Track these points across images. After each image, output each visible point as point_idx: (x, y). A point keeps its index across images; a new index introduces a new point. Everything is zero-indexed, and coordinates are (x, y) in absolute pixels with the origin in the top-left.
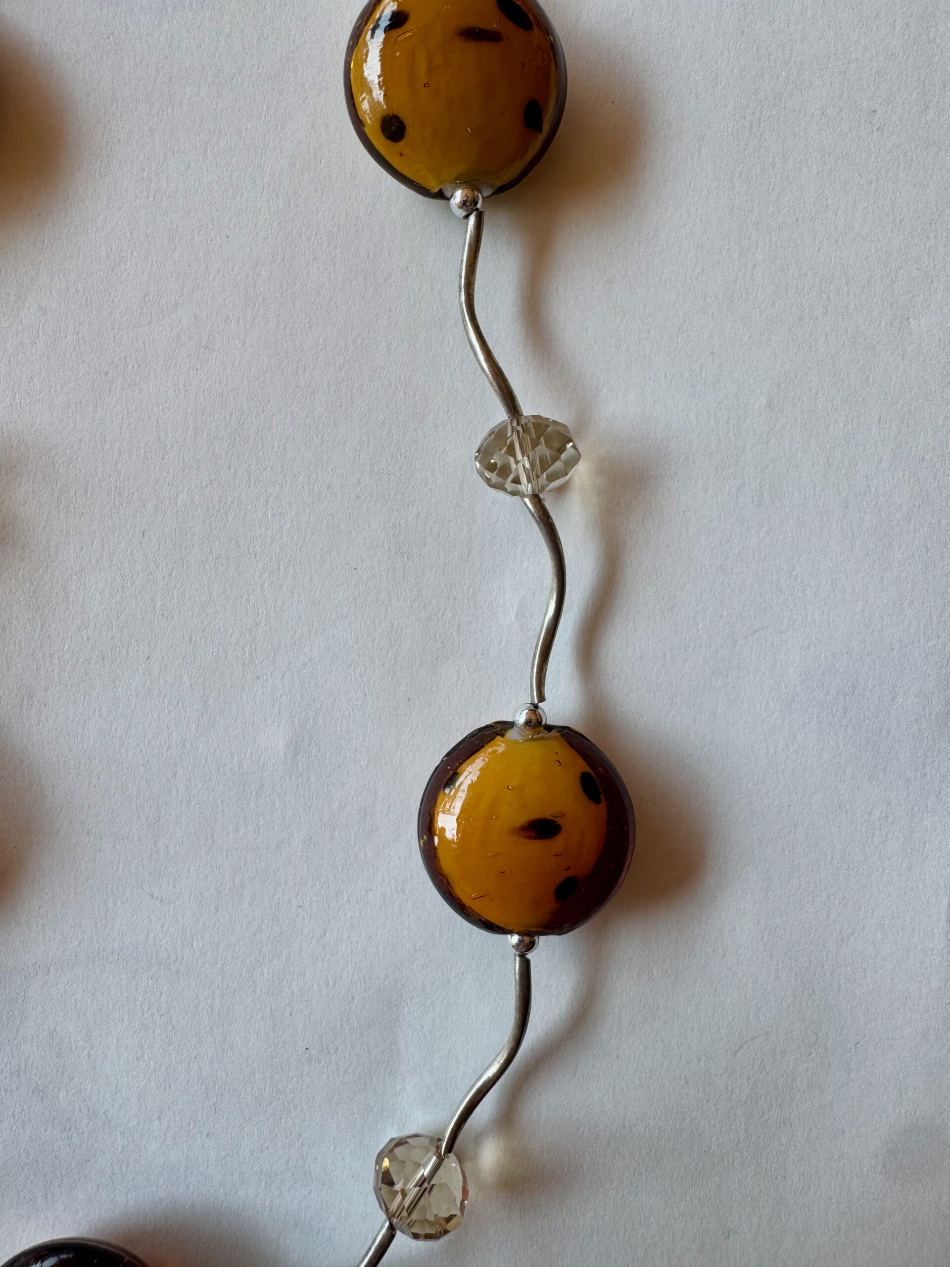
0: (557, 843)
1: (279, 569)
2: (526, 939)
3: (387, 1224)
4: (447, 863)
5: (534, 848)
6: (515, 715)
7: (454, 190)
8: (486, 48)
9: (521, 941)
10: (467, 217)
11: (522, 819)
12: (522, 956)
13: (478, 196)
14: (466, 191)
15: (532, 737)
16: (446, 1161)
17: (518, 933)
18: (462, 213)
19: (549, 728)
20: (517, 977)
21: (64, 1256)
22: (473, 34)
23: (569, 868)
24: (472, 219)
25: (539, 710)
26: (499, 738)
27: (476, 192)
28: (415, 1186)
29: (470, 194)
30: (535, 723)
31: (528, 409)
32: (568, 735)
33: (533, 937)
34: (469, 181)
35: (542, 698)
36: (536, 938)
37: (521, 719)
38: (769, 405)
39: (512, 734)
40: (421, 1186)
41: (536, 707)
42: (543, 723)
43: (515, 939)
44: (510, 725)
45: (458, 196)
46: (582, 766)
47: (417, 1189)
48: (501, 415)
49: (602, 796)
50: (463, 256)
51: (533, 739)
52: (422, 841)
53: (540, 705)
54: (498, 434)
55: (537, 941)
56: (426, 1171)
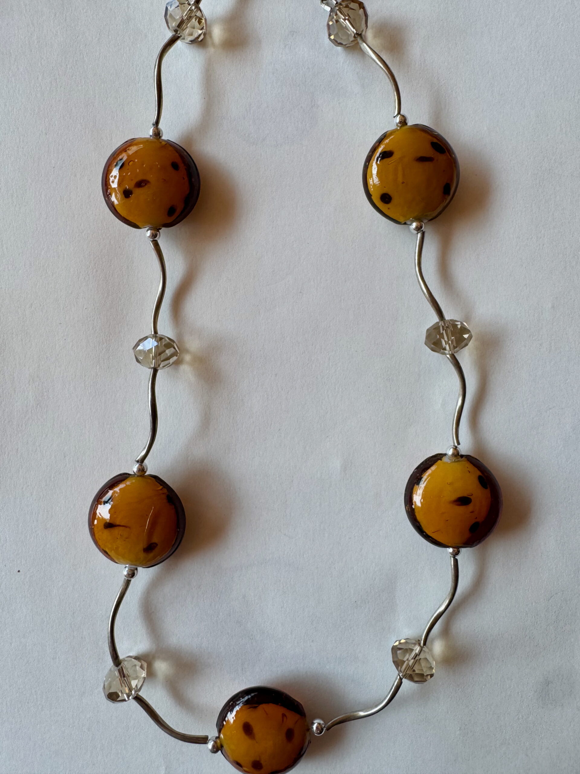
0: (470, 507)
1: (335, 389)
2: (456, 549)
3: (399, 677)
4: (419, 517)
5: (461, 509)
6: (446, 451)
7: (412, 222)
8: (427, 164)
9: (454, 551)
10: (418, 233)
11: (454, 497)
12: (454, 557)
13: (422, 224)
14: (417, 223)
15: (455, 460)
16: (423, 649)
17: (453, 547)
18: (416, 232)
19: (462, 456)
20: (453, 566)
21: (252, 694)
22: (422, 159)
23: (476, 518)
24: (419, 235)
25: (457, 448)
26: (439, 461)
27: (421, 223)
28: (412, 659)
29: (419, 224)
30: (457, 455)
31: (447, 317)
32: (470, 459)
33: (459, 548)
34: (418, 219)
35: (459, 443)
36: (460, 549)
37: (450, 452)
38: (553, 307)
39: (445, 459)
40: (414, 659)
41: (456, 447)
42: (460, 454)
43: (451, 550)
44: (445, 455)
45: (414, 225)
46: (478, 473)
47: (413, 660)
48: (434, 319)
49: (488, 486)
50: (416, 250)
51: (455, 462)
52: (407, 507)
53: (458, 446)
54: (435, 328)
55: (460, 551)
56: (417, 652)
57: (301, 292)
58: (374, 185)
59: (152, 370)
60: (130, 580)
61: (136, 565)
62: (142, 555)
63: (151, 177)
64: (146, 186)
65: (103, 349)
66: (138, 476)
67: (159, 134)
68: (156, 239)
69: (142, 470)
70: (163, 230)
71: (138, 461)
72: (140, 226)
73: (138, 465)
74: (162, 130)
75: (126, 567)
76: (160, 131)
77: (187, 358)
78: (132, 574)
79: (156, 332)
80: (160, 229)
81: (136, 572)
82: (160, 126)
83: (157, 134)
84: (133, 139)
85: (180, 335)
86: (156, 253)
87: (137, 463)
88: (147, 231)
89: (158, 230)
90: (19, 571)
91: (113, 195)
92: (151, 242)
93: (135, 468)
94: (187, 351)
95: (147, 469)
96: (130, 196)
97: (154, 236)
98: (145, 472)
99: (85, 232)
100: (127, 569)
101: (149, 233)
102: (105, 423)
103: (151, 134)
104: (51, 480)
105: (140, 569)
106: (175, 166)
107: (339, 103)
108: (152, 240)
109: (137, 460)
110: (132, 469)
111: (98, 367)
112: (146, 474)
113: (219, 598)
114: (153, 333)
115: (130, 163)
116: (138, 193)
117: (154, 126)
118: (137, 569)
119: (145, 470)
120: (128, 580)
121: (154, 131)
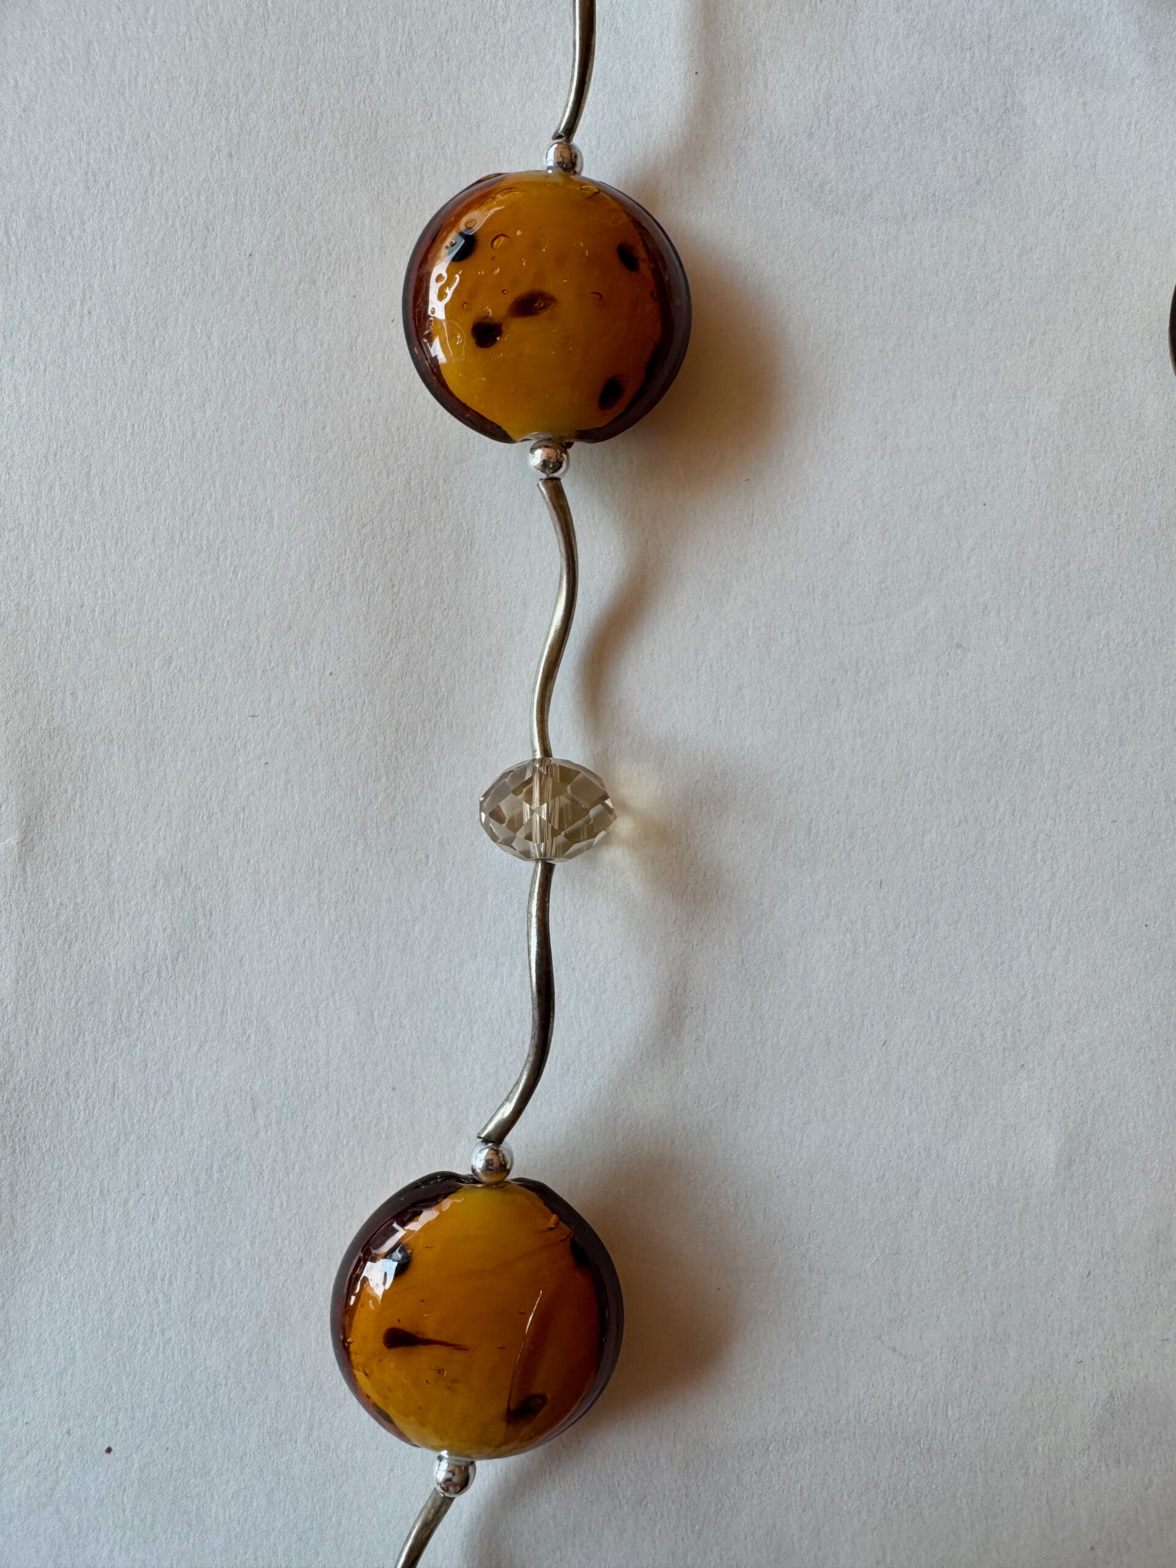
57: (959, 646)
59: (540, 864)
60: (452, 1499)
61: (473, 1454)
62: (500, 1429)
63: (556, 285)
64: (544, 314)
65: (376, 797)
66: (488, 1186)
67: (574, 164)
68: (556, 475)
69: (498, 1167)
70: (578, 449)
71: (486, 1140)
72: (511, 434)
73: (487, 1150)
74: (581, 154)
75: (440, 1458)
76: (576, 157)
77: (623, 826)
78: (460, 1481)
79: (546, 752)
80: (570, 445)
81: (471, 1469)
82: (576, 140)
83: (569, 163)
84: (499, 174)
85: (604, 756)
86: (556, 518)
87: (483, 1146)
88: (533, 450)
89: (566, 447)
90: (109, 1450)
91: (438, 341)
92: (540, 483)
93: (479, 1158)
94: (625, 807)
95: (512, 1160)
96: (498, 338)
97: (550, 466)
98: (508, 1172)
99: (335, 448)
100: (444, 1465)
101: (539, 456)
102: (376, 1014)
103: (551, 164)
104: (211, 1177)
105: (480, 1464)
106: (626, 256)
107: (1085, 104)
108: (544, 476)
109: (483, 1136)
110: (470, 1159)
111: (360, 849)
112: (513, 1175)
113: (700, 1533)
114: (538, 755)
115: (496, 243)
116: (516, 329)
117: (560, 140)
118: (472, 1463)
119: (508, 1167)
120: (444, 1497)
121: (559, 153)
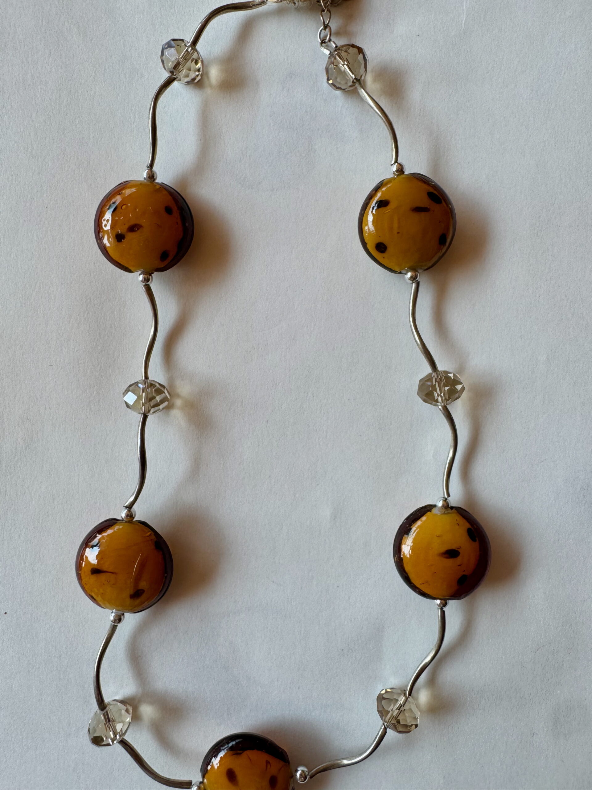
0: (459, 560)
2: (443, 602)
3: (383, 727)
4: (408, 568)
5: (450, 562)
6: (437, 502)
7: (407, 272)
8: (423, 214)
9: (441, 603)
10: (413, 283)
11: (444, 549)
12: (441, 609)
13: (417, 274)
14: (412, 273)
15: (444, 512)
16: (409, 699)
17: (440, 599)
18: (411, 282)
19: (452, 508)
20: (440, 618)
21: (237, 741)
22: (418, 210)
23: (464, 571)
24: (414, 286)
25: (447, 500)
26: (429, 512)
27: (416, 273)
28: (396, 710)
29: (414, 274)
30: (447, 507)
31: (441, 367)
32: (460, 511)
33: (446, 600)
34: (413, 269)
35: (449, 495)
36: (448, 601)
37: (440, 504)
38: (548, 359)
39: (434, 511)
40: (399, 709)
41: (446, 499)
42: (450, 506)
43: (438, 602)
44: (435, 506)
45: (409, 275)
46: (468, 525)
47: (398, 711)
48: (428, 370)
49: (477, 539)
50: (410, 300)
51: (444, 513)
52: (395, 558)
53: (448, 498)
54: (428, 378)
55: (448, 602)
56: (402, 703)
57: (293, 339)
58: (370, 233)
59: (143, 415)
60: (117, 626)
61: (123, 611)
62: (128, 601)
63: (143, 222)
64: (139, 231)
65: (93, 393)
66: (126, 522)
67: (153, 177)
68: (148, 283)
69: (130, 516)
70: (155, 275)
71: (126, 507)
72: (132, 270)
73: (126, 510)
74: (156, 173)
75: (112, 612)
76: (154, 174)
77: (178, 402)
78: (119, 619)
79: (146, 377)
80: (153, 273)
81: (122, 617)
82: (155, 168)
83: (152, 177)
84: (127, 181)
85: (171, 380)
86: (148, 298)
87: (125, 509)
88: (140, 275)
89: (150, 274)
90: (6, 613)
91: (106, 237)
92: (143, 286)
93: (123, 514)
94: (178, 396)
95: (135, 515)
96: (123, 240)
97: (146, 280)
98: (134, 518)
99: (77, 273)
100: (113, 614)
101: (141, 277)
102: (94, 467)
103: (145, 177)
104: (39, 522)
105: (127, 615)
106: (168, 210)
107: (337, 148)
108: (144, 284)
109: (125, 505)
110: (121, 514)
111: (88, 411)
112: (135, 520)
113: (206, 643)
114: (144, 378)
115: (123, 207)
116: (130, 236)
117: (149, 169)
118: (123, 614)
119: (133, 516)
120: (114, 625)
121: (148, 174)
